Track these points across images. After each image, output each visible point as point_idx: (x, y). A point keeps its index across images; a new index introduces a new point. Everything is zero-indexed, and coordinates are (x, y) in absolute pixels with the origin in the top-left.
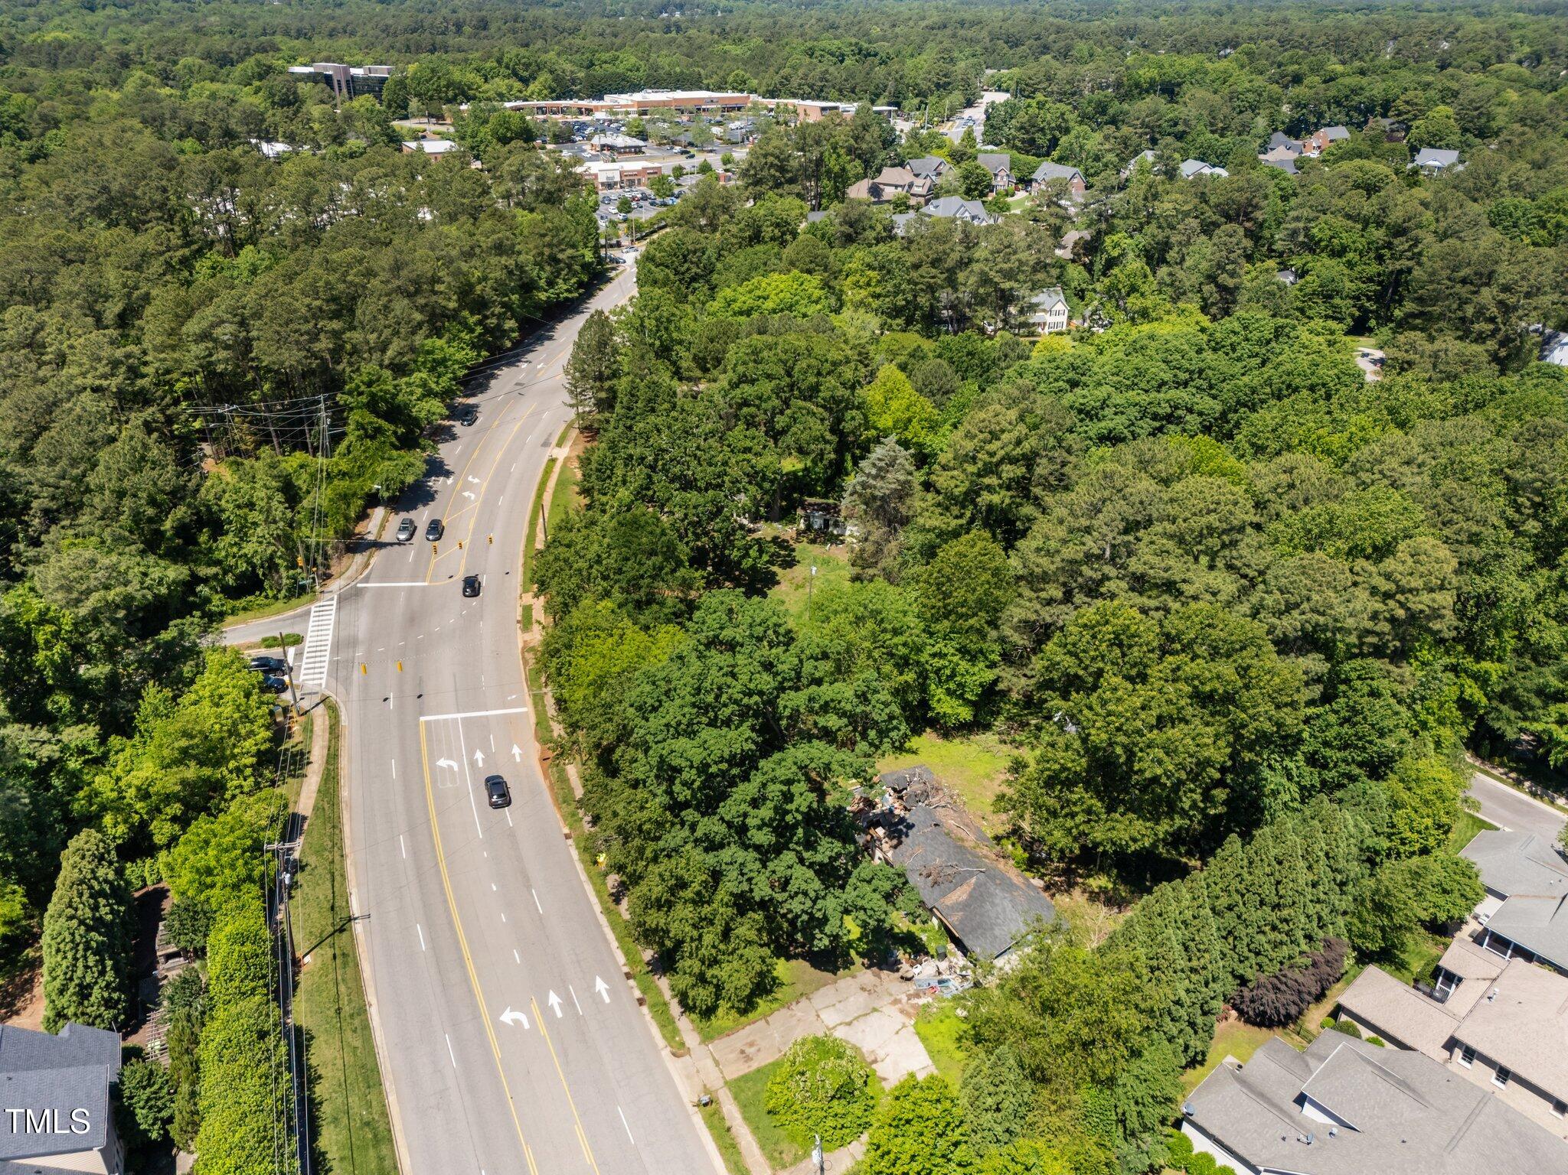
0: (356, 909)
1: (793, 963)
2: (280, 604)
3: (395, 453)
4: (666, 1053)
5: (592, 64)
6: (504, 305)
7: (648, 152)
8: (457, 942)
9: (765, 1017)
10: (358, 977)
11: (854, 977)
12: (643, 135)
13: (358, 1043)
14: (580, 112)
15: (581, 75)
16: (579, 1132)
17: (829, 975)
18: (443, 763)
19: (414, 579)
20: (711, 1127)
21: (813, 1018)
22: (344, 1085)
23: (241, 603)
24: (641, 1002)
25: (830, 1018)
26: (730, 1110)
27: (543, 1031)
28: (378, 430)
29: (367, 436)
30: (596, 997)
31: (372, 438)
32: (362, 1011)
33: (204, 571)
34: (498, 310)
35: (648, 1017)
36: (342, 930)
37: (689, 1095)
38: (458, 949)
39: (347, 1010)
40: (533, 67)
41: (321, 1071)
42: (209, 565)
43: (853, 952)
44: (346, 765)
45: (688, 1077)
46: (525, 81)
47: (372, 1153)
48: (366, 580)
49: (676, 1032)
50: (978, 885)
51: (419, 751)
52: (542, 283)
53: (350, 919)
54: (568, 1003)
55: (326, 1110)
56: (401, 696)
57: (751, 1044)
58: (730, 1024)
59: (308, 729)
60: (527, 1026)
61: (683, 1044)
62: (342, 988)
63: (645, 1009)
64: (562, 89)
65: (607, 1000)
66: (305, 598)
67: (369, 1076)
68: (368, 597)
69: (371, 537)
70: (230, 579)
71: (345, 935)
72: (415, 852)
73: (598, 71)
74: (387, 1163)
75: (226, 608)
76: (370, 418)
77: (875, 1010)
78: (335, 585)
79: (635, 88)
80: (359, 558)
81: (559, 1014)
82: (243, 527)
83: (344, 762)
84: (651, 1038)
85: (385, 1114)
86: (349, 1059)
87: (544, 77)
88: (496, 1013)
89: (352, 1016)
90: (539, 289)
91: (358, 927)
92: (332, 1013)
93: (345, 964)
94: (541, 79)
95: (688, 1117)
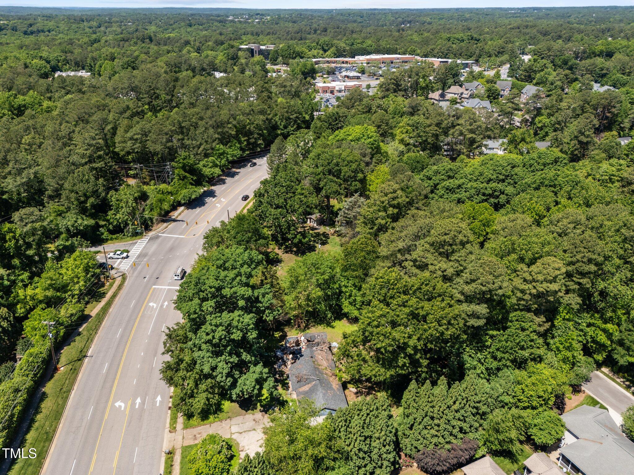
0: (89, 354)
1: (233, 404)
2: (129, 239)
3: (190, 186)
4: (167, 430)
5: (353, 44)
6: (258, 134)
7: (362, 78)
8: (117, 372)
9: (211, 423)
10: (75, 379)
11: (253, 414)
12: (363, 72)
13: (60, 403)
14: (343, 63)
15: (348, 48)
16: (117, 453)
17: (244, 412)
18: (151, 304)
19: (180, 234)
20: (166, 463)
21: (228, 427)
22: (47, 417)
23: (114, 236)
24: (170, 408)
25: (234, 429)
26: (178, 458)
27: (127, 412)
28: (185, 177)
29: (180, 179)
30: (154, 403)
31: (183, 180)
32: (69, 391)
33: (102, 223)
34: (256, 136)
35: (169, 415)
36: (79, 360)
37: (166, 447)
38: (116, 375)
39: (64, 389)
40: (330, 46)
41: (43, 410)
42: (104, 221)
43: (259, 404)
44: (117, 300)
45: (170, 441)
46: (325, 51)
47: (42, 444)
48: (163, 233)
49: (175, 422)
50: (315, 385)
51: (145, 299)
52: (281, 127)
53: (85, 356)
54: (143, 403)
55: (36, 425)
56: (151, 277)
57: (199, 434)
58: (196, 423)
59: (111, 285)
60: (123, 409)
61: (175, 428)
62: (67, 382)
63: (169, 411)
64: (340, 54)
65: (158, 405)
66: (138, 237)
67: (57, 415)
68: (160, 239)
69: (173, 217)
70: (111, 227)
71: (80, 362)
72: (122, 336)
73: (355, 47)
74: (45, 449)
75: (109, 238)
76: (182, 172)
77: (254, 430)
78: (151, 234)
79: (369, 53)
80: (165, 225)
81: (137, 407)
82: (118, 208)
83: (117, 299)
84: (165, 423)
85: (55, 431)
86: (55, 408)
87: (333, 49)
88: (115, 401)
89: (64, 392)
90: (279, 129)
91: (86, 360)
92: (58, 390)
93: (73, 373)
94: (331, 50)
95: (161, 457)
